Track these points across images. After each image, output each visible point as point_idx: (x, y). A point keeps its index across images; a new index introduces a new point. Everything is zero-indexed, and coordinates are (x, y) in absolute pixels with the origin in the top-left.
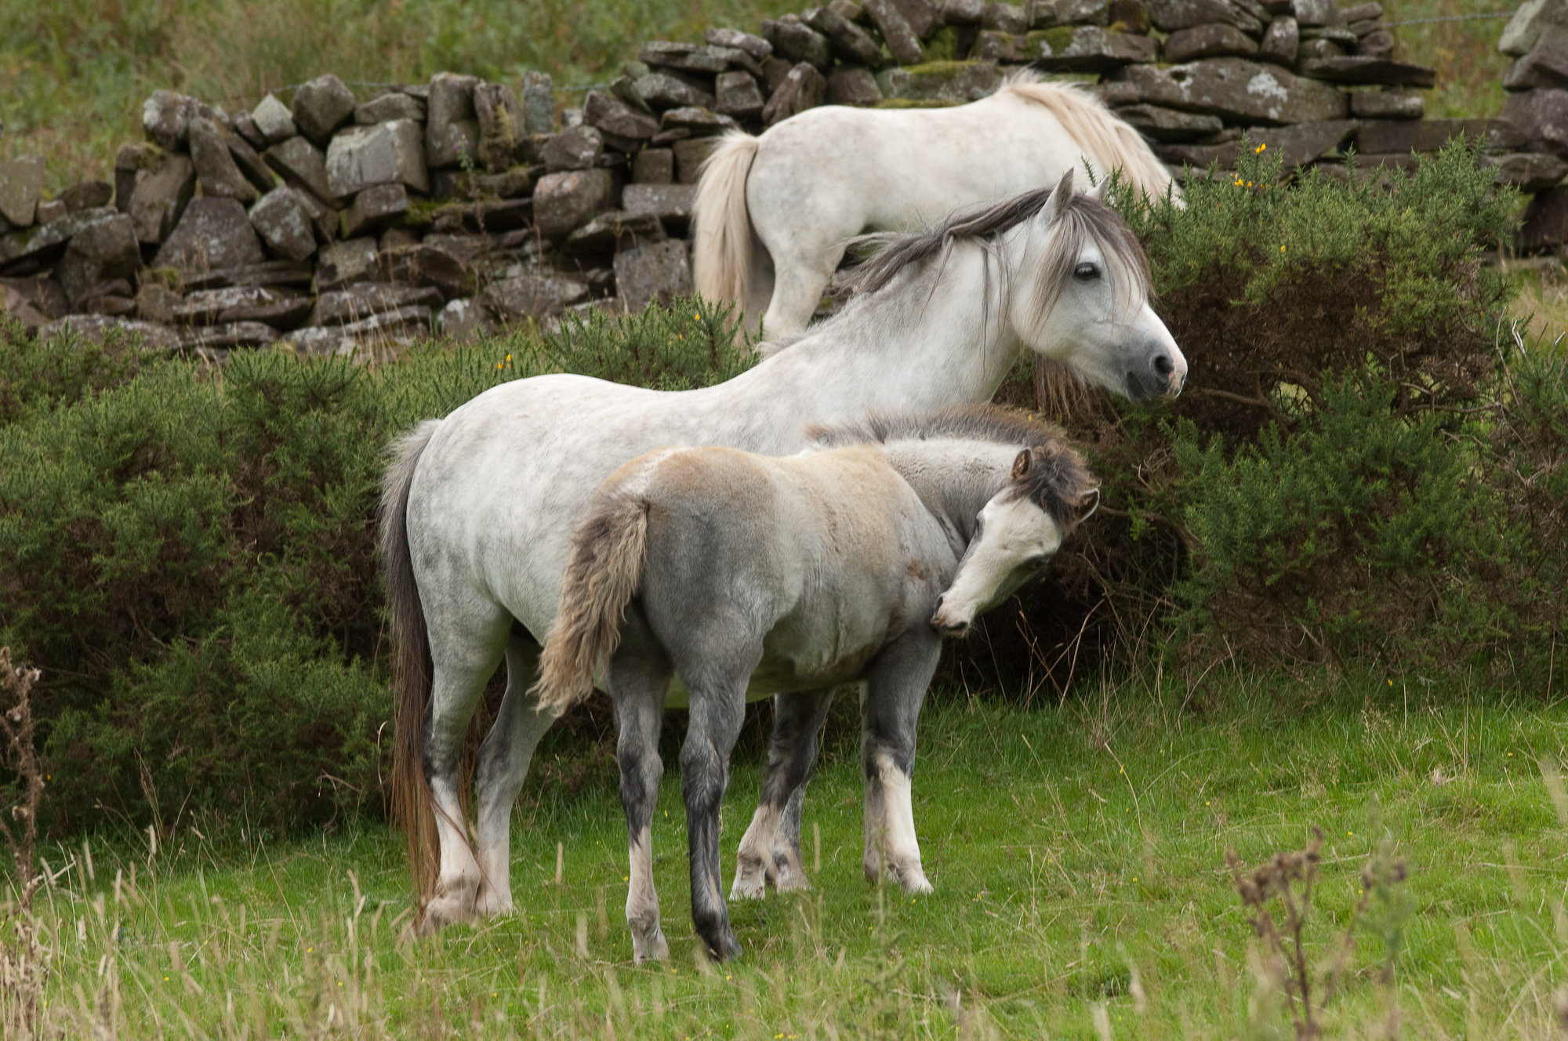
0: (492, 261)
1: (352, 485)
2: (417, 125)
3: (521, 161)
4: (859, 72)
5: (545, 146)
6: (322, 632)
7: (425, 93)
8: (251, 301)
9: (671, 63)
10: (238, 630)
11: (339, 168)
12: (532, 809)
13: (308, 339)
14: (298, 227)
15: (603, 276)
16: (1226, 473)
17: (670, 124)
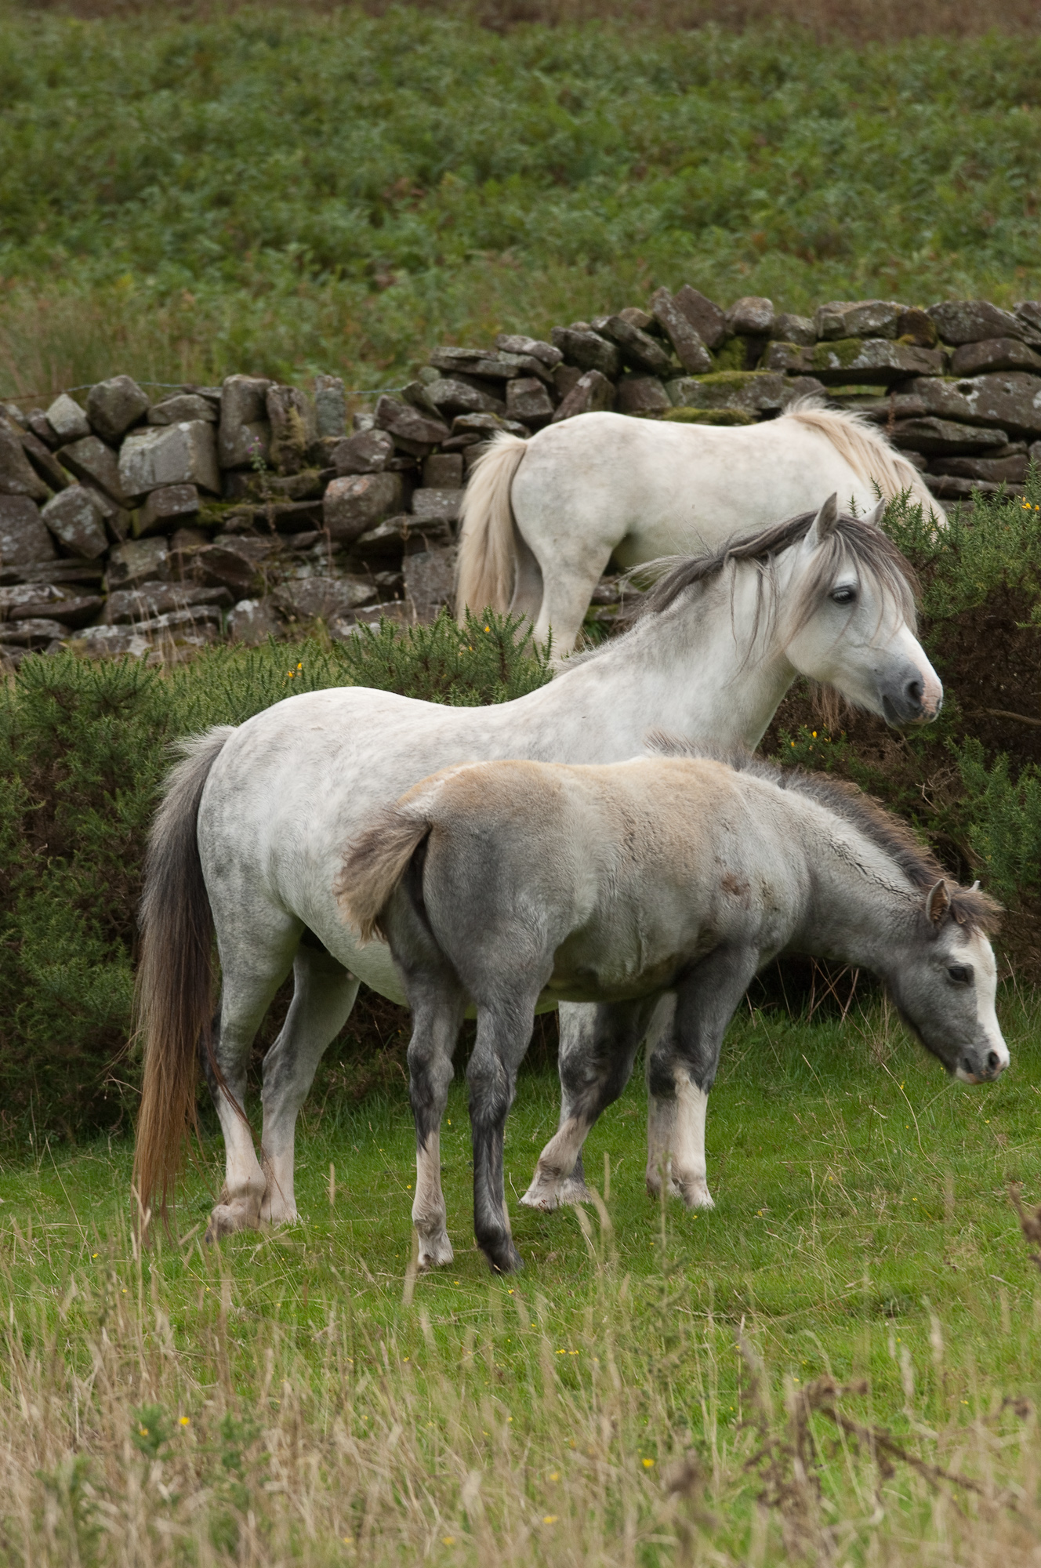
0: (282, 562)
1: (143, 792)
2: (209, 425)
3: (312, 464)
4: (649, 380)
5: (336, 449)
6: (110, 936)
7: (218, 395)
8: (42, 598)
9: (463, 369)
10: (27, 933)
11: (131, 468)
12: (316, 1115)
13: (99, 636)
14: (90, 526)
15: (392, 579)
16: (1011, 793)
17: (460, 429)
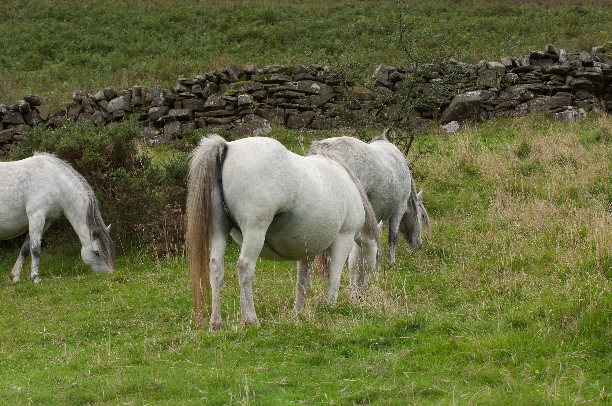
0: (142, 127)
2: (129, 97)
4: (224, 84)
5: (154, 101)
7: (131, 90)
9: (183, 83)
11: (111, 107)
14: (100, 120)
15: (162, 129)
17: (181, 96)
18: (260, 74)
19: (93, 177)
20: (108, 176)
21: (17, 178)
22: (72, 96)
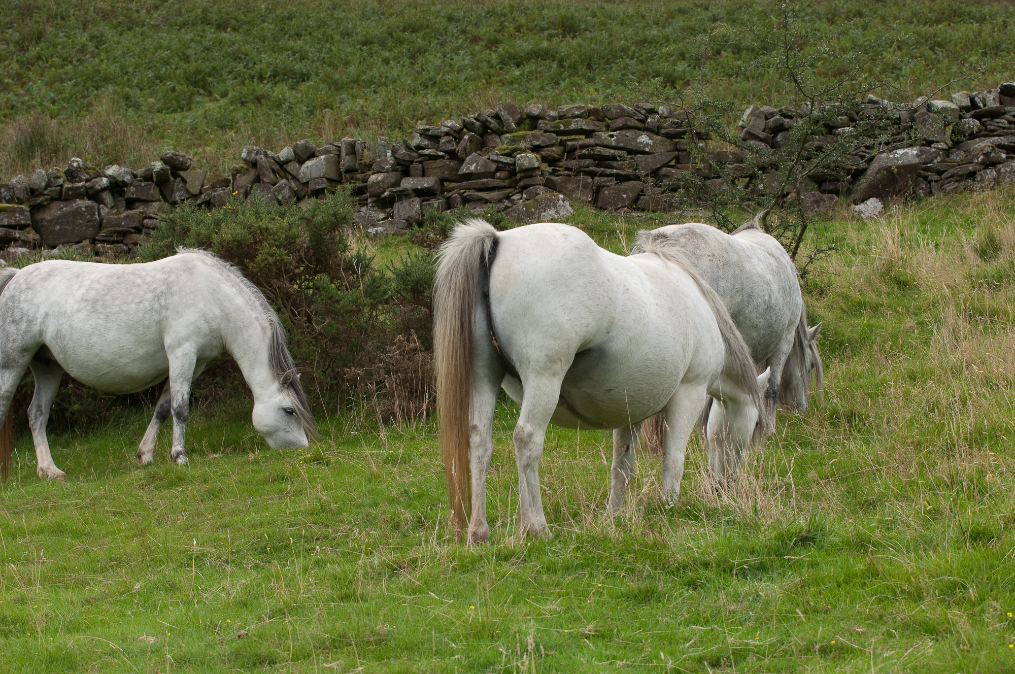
0: (356, 207)
2: (335, 157)
4: (494, 136)
5: (377, 164)
7: (339, 145)
9: (425, 133)
11: (305, 173)
14: (288, 194)
15: (391, 211)
17: (421, 155)
18: (553, 119)
19: (275, 289)
20: (300, 287)
21: (150, 291)
22: (241, 154)
